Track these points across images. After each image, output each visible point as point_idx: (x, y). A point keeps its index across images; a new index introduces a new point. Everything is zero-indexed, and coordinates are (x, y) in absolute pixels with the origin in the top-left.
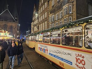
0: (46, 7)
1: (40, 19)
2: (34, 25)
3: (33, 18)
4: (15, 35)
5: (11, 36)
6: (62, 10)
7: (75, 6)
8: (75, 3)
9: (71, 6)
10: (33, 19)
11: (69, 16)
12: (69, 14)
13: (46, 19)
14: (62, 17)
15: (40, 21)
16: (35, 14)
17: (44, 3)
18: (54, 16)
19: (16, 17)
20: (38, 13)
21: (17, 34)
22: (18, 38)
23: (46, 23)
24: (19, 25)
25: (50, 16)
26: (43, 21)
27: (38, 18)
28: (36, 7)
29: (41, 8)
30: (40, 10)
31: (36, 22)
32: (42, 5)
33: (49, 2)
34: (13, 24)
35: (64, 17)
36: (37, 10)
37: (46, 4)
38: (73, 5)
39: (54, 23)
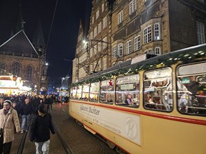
0: (104, 27)
1: (91, 52)
2: (79, 64)
3: (77, 50)
4: (36, 86)
5: (28, 89)
6: (140, 33)
7: (167, 24)
8: (166, 18)
9: (159, 24)
10: (77, 53)
11: (154, 46)
12: (153, 41)
13: (106, 52)
14: (140, 48)
15: (91, 56)
16: (81, 41)
17: (101, 17)
18: (122, 45)
19: (41, 47)
20: (87, 39)
21: (41, 85)
22: (44, 93)
23: (105, 59)
24: (47, 64)
25: (114, 45)
26: (100, 55)
27: (88, 50)
28: (83, 27)
29: (96, 29)
30: (92, 33)
31: (83, 58)
32: (97, 22)
33: (111, 15)
34: (35, 63)
35: (144, 47)
36: (87, 33)
37: (105, 20)
38: (163, 23)
39: (123, 60)
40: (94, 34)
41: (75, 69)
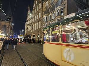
0: (40, 8)
1: (34, 19)
2: (28, 24)
3: (27, 18)
4: (8, 34)
5: (4, 35)
6: (55, 11)
7: (66, 8)
8: (66, 5)
9: (63, 8)
10: (27, 19)
11: (61, 17)
12: (60, 15)
13: (40, 19)
14: (55, 18)
15: (34, 21)
16: (29, 14)
17: (38, 4)
18: (47, 16)
19: (10, 16)
20: (32, 13)
21: (11, 33)
22: (12, 37)
23: (40, 22)
24: (13, 24)
25: (44, 16)
26: (37, 21)
27: (32, 18)
28: (30, 8)
29: (36, 9)
31: (30, 22)
32: (36, 6)
33: (43, 3)
34: (7, 24)
35: (56, 18)
36: (32, 11)
37: (40, 5)
40: (35, 11)
41: (26, 27)
